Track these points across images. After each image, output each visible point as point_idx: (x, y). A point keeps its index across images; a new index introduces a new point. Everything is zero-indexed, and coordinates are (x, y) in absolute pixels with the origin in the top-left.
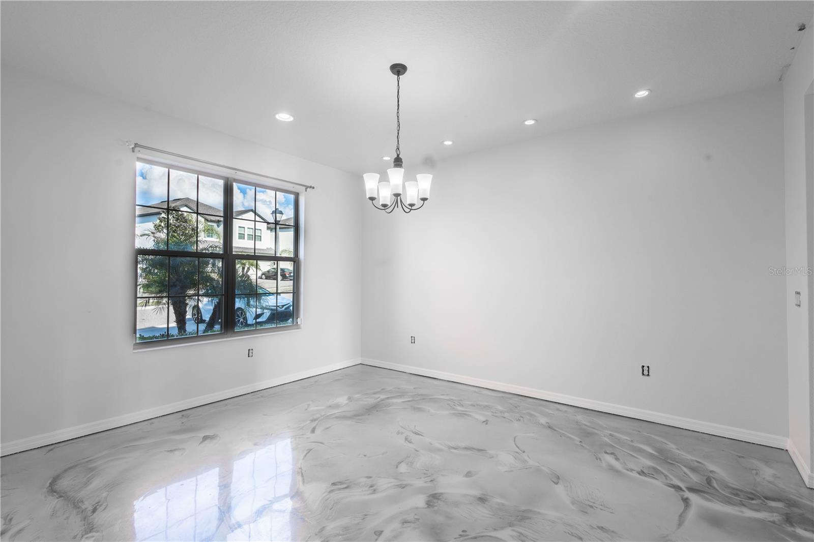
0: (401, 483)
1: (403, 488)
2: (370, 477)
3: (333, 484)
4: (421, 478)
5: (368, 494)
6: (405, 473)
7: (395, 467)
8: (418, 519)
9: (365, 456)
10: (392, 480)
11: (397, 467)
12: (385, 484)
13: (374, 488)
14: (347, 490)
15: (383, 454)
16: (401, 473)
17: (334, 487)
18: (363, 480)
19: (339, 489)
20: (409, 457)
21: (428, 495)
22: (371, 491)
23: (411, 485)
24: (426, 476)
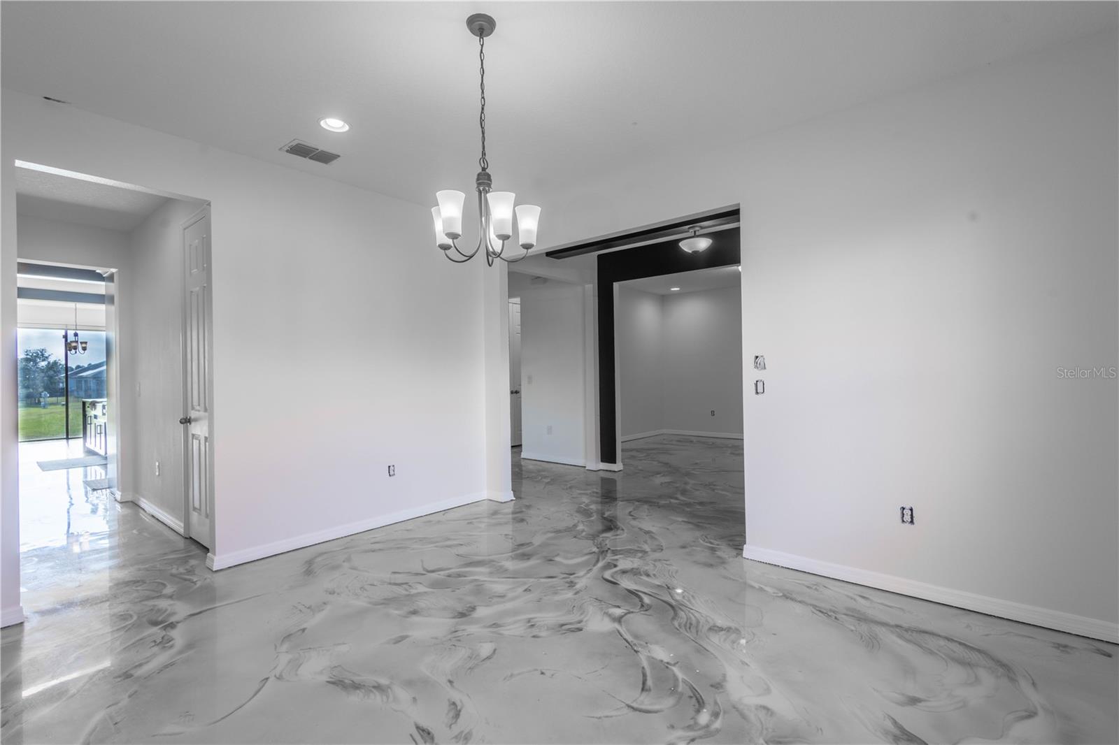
0: (495, 630)
1: (494, 624)
2: (534, 637)
3: (580, 630)
4: (468, 635)
5: (536, 618)
6: (486, 642)
7: (497, 651)
8: (490, 598)
9: (542, 673)
10: (506, 633)
11: (495, 650)
12: (514, 629)
13: (530, 624)
14: (562, 622)
15: (512, 676)
16: (491, 642)
17: (578, 626)
18: (543, 634)
19: (571, 624)
20: (470, 668)
21: (469, 617)
22: (532, 621)
23: (485, 627)
24: (458, 638)
